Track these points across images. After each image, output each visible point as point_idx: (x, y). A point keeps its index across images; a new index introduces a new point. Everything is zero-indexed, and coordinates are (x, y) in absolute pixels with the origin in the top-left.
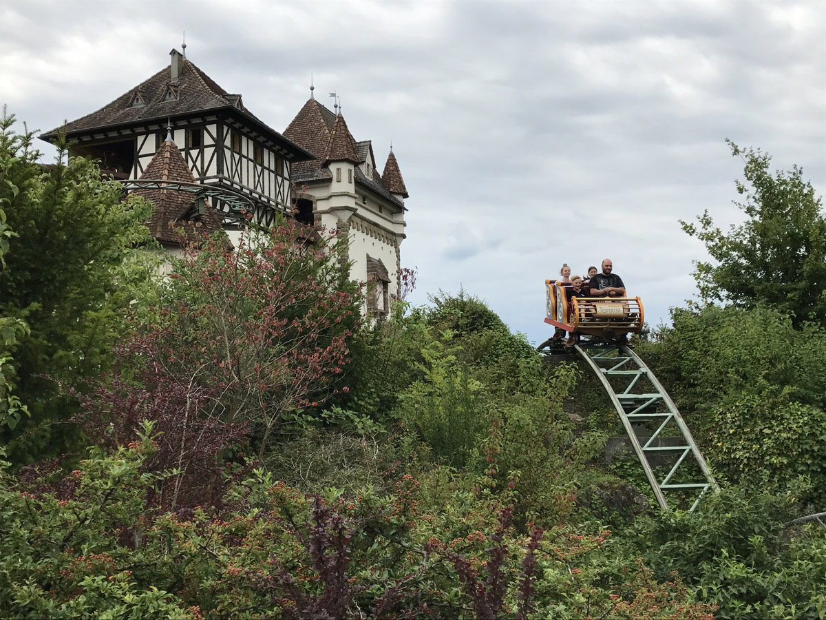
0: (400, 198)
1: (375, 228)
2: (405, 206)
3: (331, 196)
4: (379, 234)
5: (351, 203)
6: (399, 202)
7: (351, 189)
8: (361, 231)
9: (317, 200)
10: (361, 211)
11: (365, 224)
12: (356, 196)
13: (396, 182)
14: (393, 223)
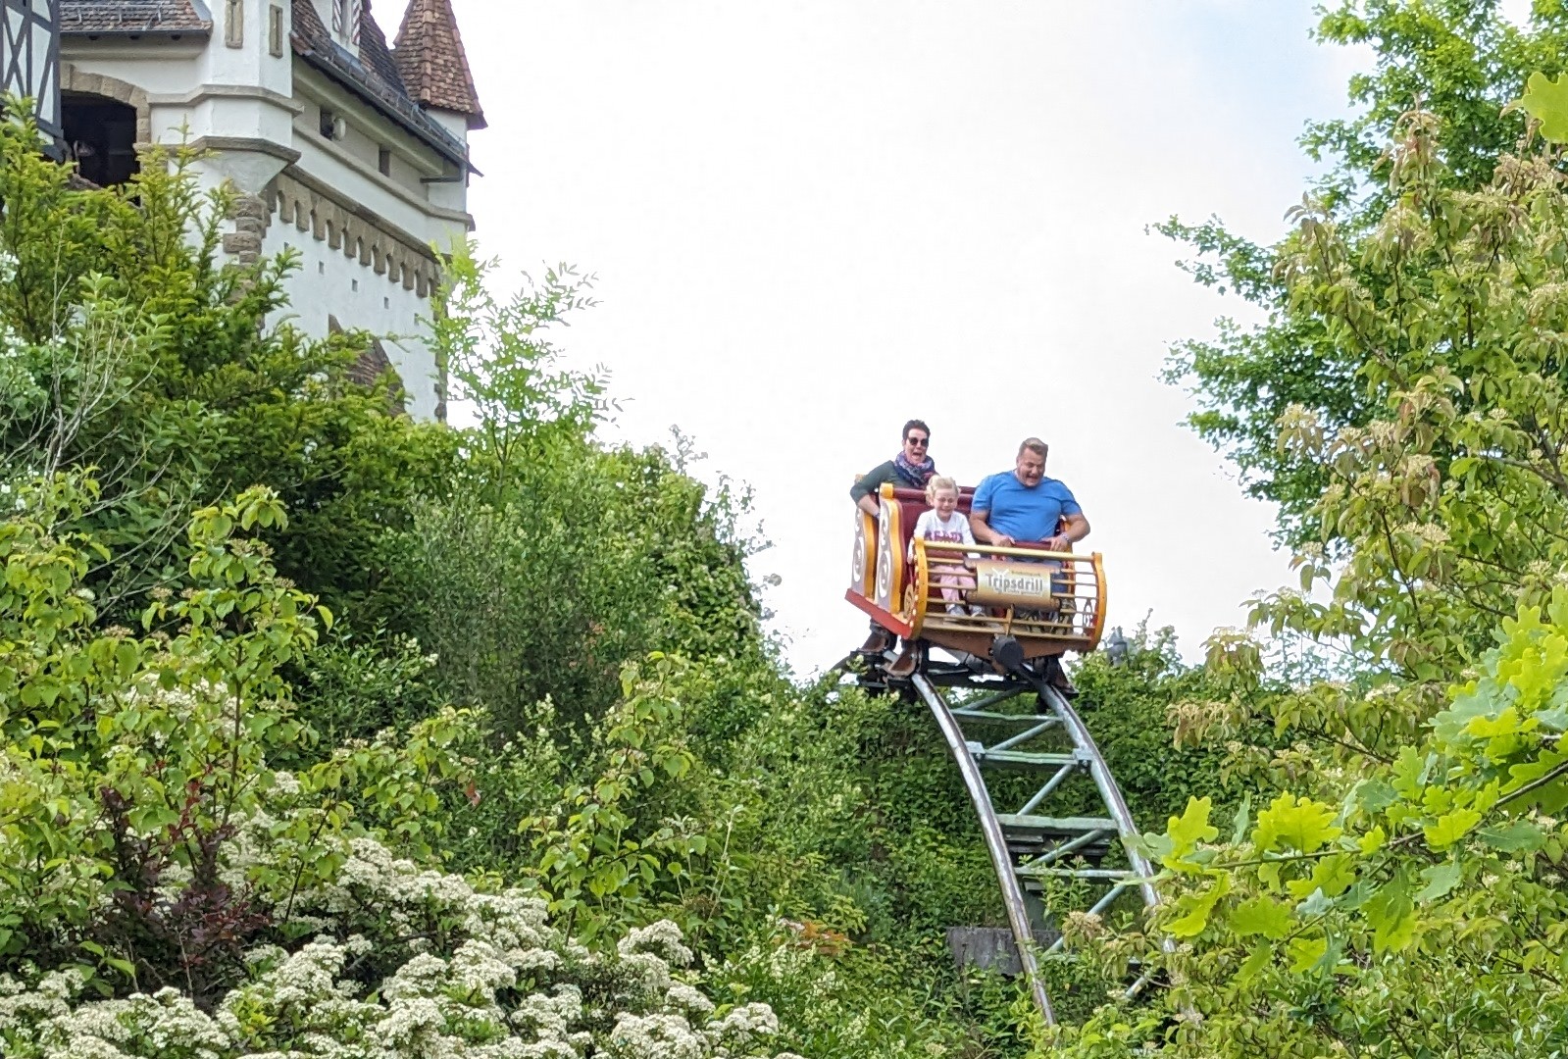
0: (453, 127)
1: (363, 229)
2: (473, 160)
3: (203, 98)
4: (374, 249)
5: (280, 131)
6: (450, 142)
7: (281, 78)
8: (310, 233)
9: (153, 106)
10: (312, 163)
11: (328, 210)
12: (296, 105)
13: (446, 68)
14: (427, 214)
